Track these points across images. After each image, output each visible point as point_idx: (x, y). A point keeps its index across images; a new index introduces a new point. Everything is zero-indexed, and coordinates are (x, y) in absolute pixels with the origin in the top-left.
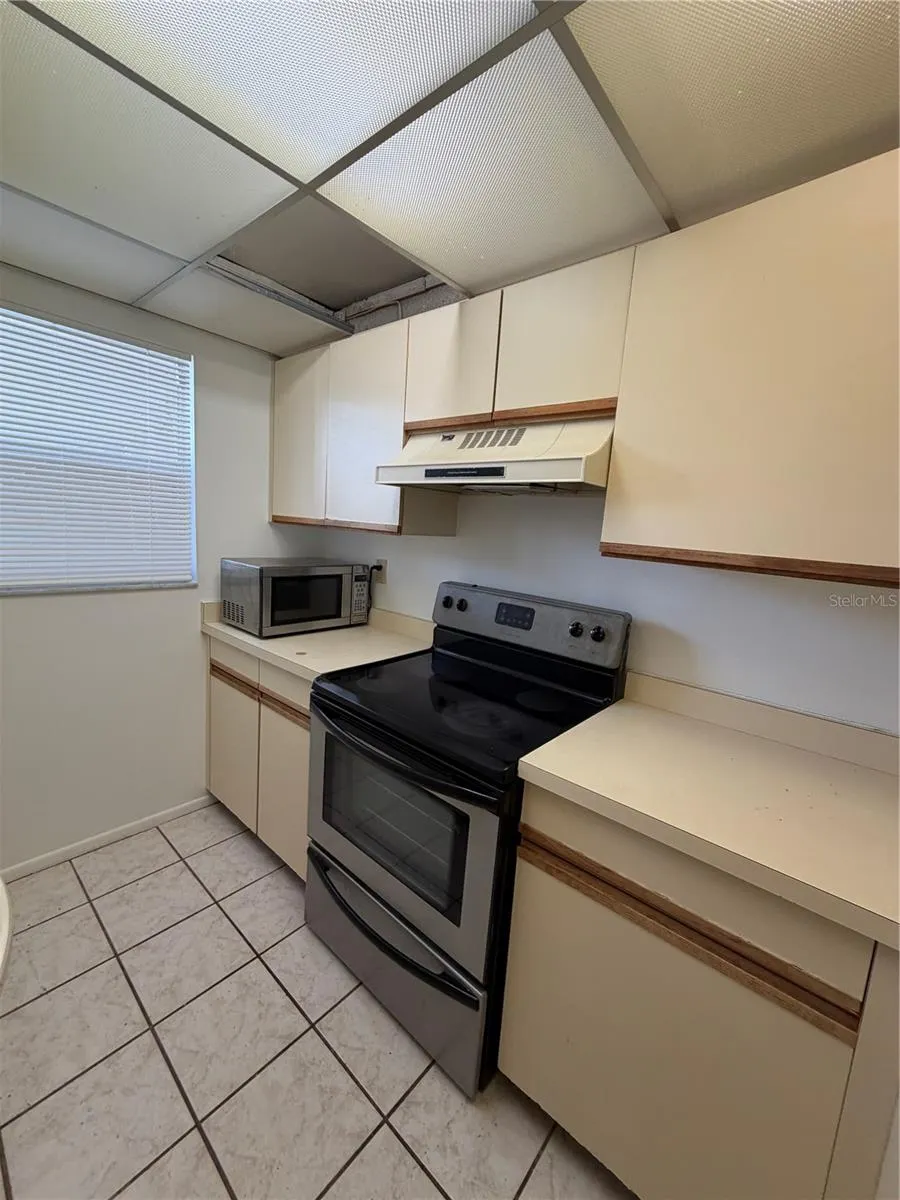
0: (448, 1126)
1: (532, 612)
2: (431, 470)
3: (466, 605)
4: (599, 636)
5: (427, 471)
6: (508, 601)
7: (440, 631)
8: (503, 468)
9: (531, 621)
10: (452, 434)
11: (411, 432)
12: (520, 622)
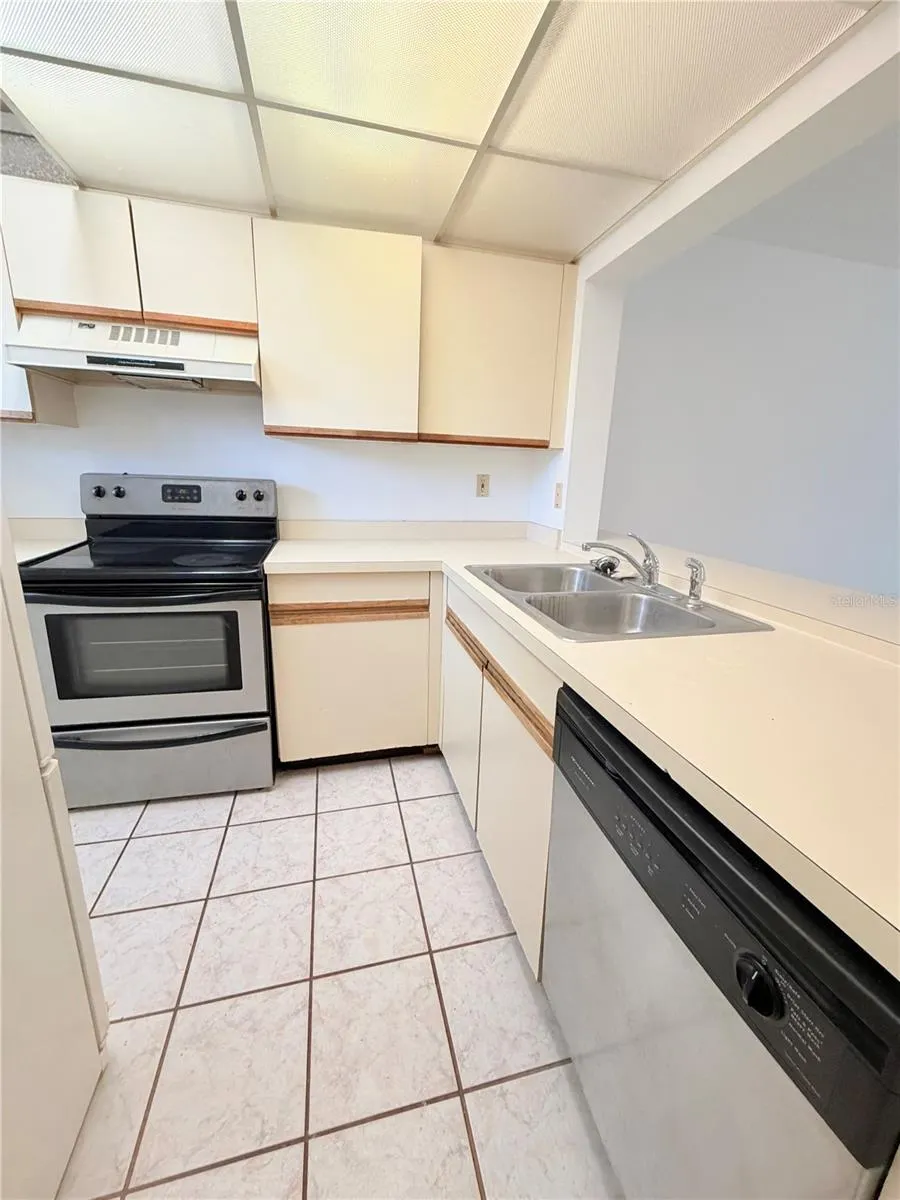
1: (198, 488)
3: (124, 492)
4: (259, 497)
5: (89, 357)
6: (172, 482)
7: (93, 521)
8: (181, 364)
9: (199, 495)
10: (92, 322)
11: (23, 310)
12: (188, 498)
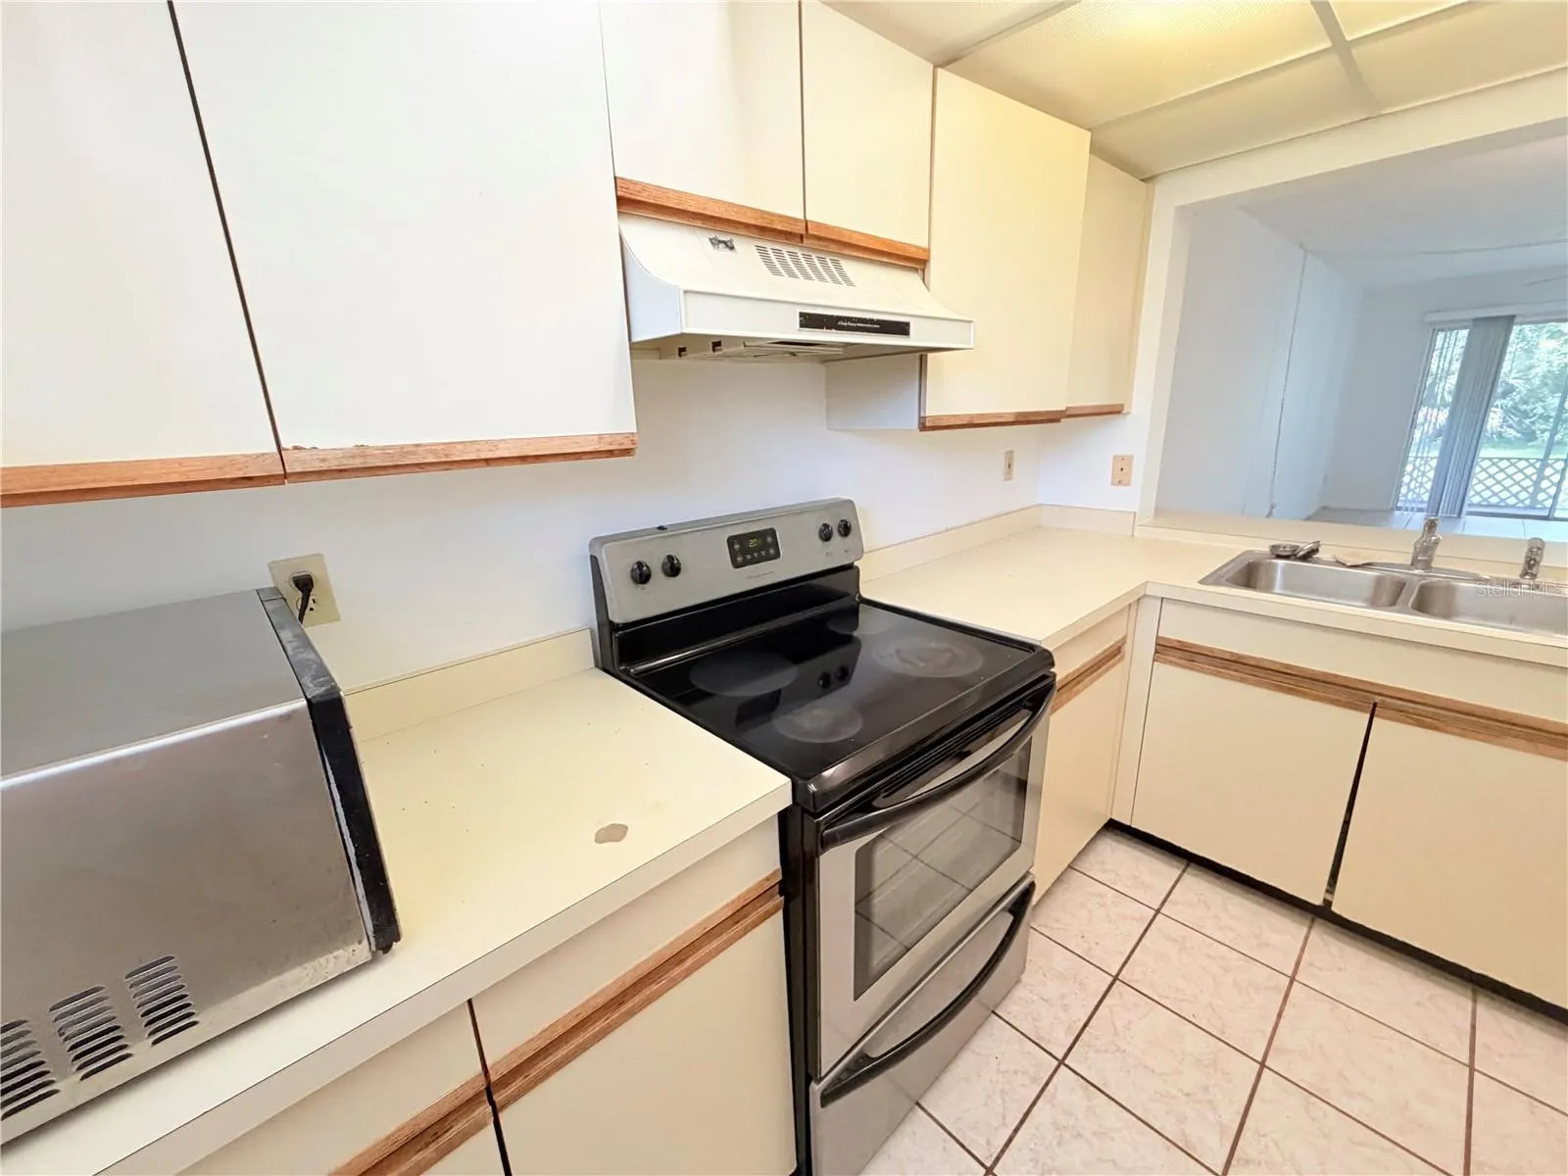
0: (1046, 1001)
1: (772, 532)
2: (809, 314)
3: (678, 564)
4: (845, 531)
5: (802, 315)
6: (737, 530)
8: (908, 324)
9: (775, 545)
10: (728, 239)
12: (764, 553)
